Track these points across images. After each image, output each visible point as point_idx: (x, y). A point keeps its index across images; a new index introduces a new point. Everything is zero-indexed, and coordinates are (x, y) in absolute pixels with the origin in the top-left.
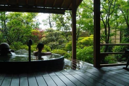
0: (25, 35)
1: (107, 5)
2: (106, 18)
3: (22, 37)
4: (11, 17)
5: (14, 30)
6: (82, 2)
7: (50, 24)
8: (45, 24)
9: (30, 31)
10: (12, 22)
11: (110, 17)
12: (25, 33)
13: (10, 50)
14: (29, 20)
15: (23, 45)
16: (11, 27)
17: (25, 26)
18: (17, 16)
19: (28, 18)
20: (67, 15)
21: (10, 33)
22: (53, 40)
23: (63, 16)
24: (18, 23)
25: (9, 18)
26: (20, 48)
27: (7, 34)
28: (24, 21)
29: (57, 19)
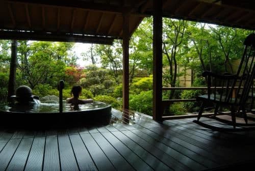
0: (55, 74)
1: (173, 32)
2: (172, 51)
3: (51, 77)
4: (35, 49)
5: (39, 67)
6: (138, 28)
7: (92, 58)
8: (85, 59)
9: (62, 68)
10: (37, 56)
11: (177, 50)
12: (55, 72)
13: (33, 96)
14: (61, 53)
15: (53, 88)
16: (34, 63)
17: (55, 61)
18: (44, 47)
19: (59, 50)
20: (117, 46)
21: (34, 71)
22: (96, 82)
23: (112, 47)
24: (46, 58)
25: (31, 50)
26: (48, 94)
27: (28, 72)
28: (55, 54)
29: (103, 52)
